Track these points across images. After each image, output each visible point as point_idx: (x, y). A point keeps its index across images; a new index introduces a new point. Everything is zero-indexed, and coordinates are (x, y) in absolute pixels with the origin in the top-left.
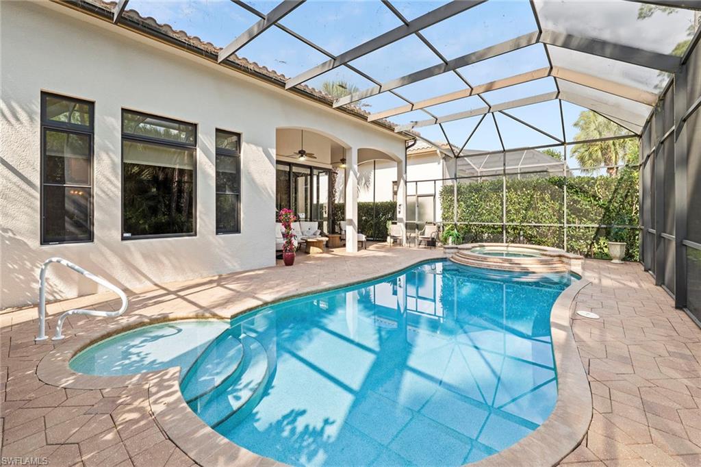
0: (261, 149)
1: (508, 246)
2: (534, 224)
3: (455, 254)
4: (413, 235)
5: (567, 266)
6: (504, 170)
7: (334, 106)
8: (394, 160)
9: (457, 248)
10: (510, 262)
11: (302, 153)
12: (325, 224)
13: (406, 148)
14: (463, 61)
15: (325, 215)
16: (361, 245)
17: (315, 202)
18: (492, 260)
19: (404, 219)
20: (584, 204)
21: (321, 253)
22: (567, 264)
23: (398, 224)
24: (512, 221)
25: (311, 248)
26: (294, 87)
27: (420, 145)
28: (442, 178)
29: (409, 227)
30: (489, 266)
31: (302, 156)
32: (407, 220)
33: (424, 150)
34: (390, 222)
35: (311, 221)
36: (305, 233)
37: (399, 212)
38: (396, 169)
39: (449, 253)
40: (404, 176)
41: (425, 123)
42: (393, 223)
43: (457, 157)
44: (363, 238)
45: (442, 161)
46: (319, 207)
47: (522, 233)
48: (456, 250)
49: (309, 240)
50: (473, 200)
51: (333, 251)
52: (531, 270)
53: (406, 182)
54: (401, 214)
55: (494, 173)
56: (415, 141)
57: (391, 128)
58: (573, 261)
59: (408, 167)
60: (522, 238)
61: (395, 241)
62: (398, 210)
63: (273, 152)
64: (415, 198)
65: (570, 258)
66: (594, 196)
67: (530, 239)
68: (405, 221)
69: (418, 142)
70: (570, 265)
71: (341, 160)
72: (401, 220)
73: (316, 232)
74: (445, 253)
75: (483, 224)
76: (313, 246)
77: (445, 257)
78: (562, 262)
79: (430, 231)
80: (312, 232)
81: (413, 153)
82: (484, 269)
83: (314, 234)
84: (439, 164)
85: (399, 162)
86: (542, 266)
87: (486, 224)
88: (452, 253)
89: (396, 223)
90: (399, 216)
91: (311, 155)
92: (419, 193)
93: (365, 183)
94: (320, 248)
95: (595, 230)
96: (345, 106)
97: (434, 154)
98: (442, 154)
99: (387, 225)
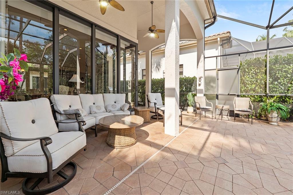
12: (130, 94)
15: (130, 88)
17: (122, 79)
23: (198, 95)
25: (116, 136)
29: (209, 97)
32: (205, 91)
34: (190, 94)
35: (118, 93)
36: (110, 108)
42: (193, 95)
45: (219, 47)
46: (125, 82)
53: (205, 58)
54: (201, 86)
61: (194, 111)
62: (198, 82)
68: (204, 93)
72: (201, 91)
73: (123, 106)
80: (119, 106)
83: (121, 110)
85: (199, 40)
90: (198, 88)
93: (157, 67)
97: (213, 42)
98: (220, 42)
99: (187, 96)
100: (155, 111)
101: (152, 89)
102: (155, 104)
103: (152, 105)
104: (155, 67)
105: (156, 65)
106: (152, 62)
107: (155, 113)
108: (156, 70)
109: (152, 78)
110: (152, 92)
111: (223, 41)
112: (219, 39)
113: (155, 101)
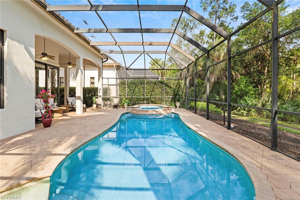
0: (23, 46)
1: (148, 105)
2: (154, 97)
3: (132, 110)
4: (106, 103)
5: (170, 111)
6: (145, 76)
7: (75, 31)
8: (97, 67)
9: (133, 107)
10: (155, 111)
11: (44, 55)
13: (103, 62)
14: (148, 31)
16: (84, 110)
18: (150, 111)
19: (102, 96)
20: (168, 90)
21: (61, 116)
22: (170, 110)
23: (99, 98)
24: (147, 96)
26: (52, 11)
27: (109, 61)
28: (115, 78)
29: (104, 99)
30: (149, 113)
31: (44, 56)
33: (110, 64)
34: (95, 97)
37: (100, 92)
38: (98, 71)
39: (130, 110)
40: (102, 75)
41: (117, 52)
42: (96, 98)
43: (127, 69)
44: (85, 106)
45: (115, 70)
47: (150, 100)
48: (132, 109)
49: (53, 109)
50: (133, 88)
51: (68, 115)
52: (162, 113)
53: (102, 78)
54: (100, 93)
55: (138, 77)
56: (107, 59)
57: (99, 51)
58: (173, 109)
59: (103, 71)
60: (150, 102)
61: (97, 107)
62: (99, 91)
63: (33, 51)
64: (107, 86)
65: (172, 108)
66: (171, 87)
67: (153, 102)
68: (102, 97)
69: (108, 60)
70: (171, 110)
71: (68, 63)
72: (100, 96)
74: (128, 110)
75: (136, 97)
76: (56, 113)
77: (128, 112)
78: (169, 110)
79: (116, 101)
81: (106, 64)
82: (147, 115)
84: (114, 71)
85: (99, 69)
86: (164, 112)
87: (138, 97)
88: (131, 110)
89: (98, 98)
90: (99, 94)
91: (51, 57)
92: (109, 84)
93: (74, 77)
94: (61, 114)
95: (172, 98)
96: (80, 34)
97: (112, 66)
98: (116, 67)
99: (93, 98)
100: (71, 107)
101: (70, 94)
102: (72, 103)
103: (70, 104)
104: (72, 77)
105: (73, 76)
106: (70, 73)
107: (72, 108)
108: (73, 80)
109: (70, 86)
110: (70, 97)
111: (117, 66)
112: (114, 66)
113: (72, 102)
